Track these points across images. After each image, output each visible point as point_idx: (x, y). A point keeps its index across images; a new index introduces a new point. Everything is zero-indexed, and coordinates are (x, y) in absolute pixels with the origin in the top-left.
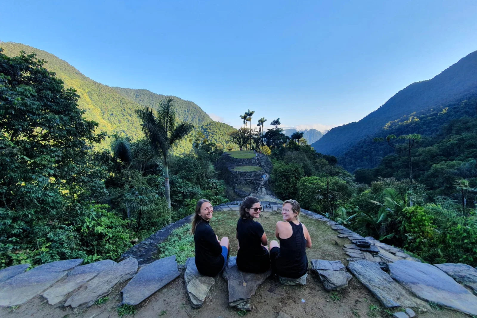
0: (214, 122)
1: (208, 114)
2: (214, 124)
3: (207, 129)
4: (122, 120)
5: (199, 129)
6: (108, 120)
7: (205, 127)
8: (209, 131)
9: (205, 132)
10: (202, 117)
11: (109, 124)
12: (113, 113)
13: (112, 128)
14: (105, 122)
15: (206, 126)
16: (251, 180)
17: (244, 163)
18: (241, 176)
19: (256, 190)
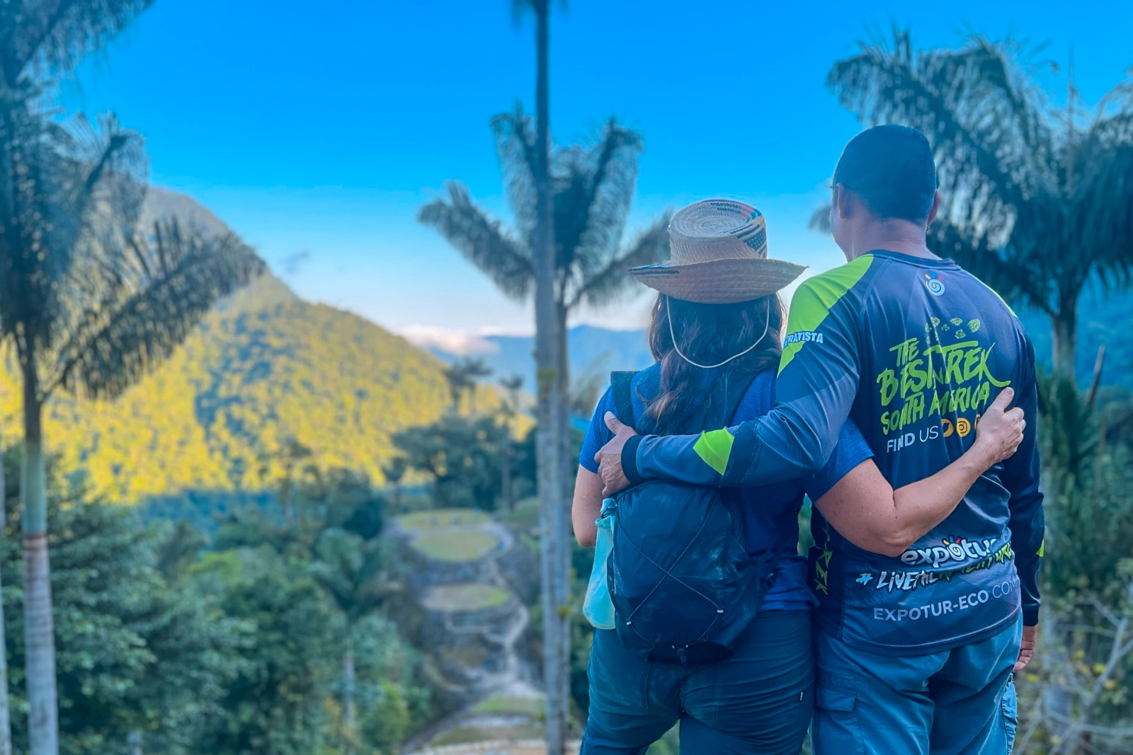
2: (297, 311)
3: (263, 333)
5: (226, 334)
9: (257, 349)
15: (261, 317)
16: (480, 635)
17: (458, 574)
18: (455, 624)
19: (492, 667)
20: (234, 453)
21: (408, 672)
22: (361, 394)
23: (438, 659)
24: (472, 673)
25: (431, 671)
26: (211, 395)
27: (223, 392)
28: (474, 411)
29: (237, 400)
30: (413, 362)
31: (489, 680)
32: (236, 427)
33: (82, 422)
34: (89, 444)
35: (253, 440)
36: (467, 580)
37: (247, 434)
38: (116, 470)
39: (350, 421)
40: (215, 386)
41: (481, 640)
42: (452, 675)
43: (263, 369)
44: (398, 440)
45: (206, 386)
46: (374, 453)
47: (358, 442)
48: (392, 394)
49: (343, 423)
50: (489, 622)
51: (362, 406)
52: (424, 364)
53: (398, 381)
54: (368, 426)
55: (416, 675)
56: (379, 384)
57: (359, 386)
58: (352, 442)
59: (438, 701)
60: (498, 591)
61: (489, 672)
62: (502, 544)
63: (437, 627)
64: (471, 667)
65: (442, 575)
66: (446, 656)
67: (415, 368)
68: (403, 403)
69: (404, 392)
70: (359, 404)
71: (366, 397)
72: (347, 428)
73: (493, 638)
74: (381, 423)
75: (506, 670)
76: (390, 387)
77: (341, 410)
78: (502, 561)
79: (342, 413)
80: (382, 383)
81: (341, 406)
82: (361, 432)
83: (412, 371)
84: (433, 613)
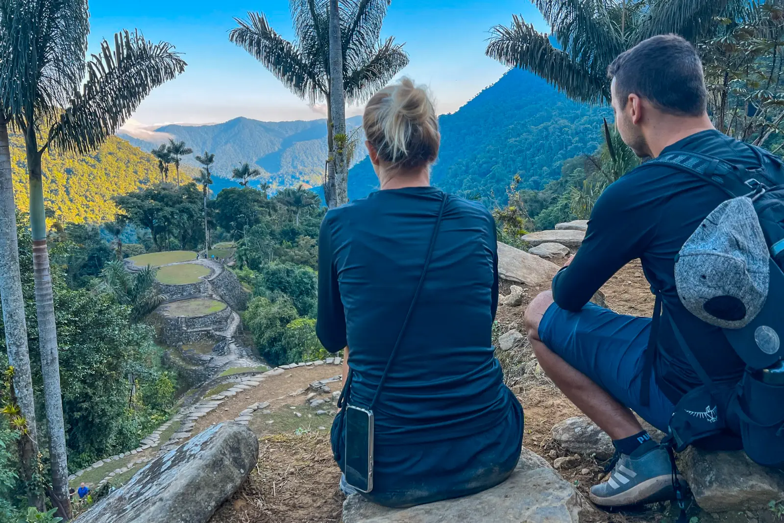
16: (208, 332)
17: (185, 293)
18: (188, 326)
19: (221, 351)
21: (157, 361)
22: (69, 171)
23: (178, 350)
24: (207, 357)
25: (173, 357)
31: (220, 361)
36: (191, 297)
39: (62, 191)
41: (209, 336)
42: (191, 360)
44: (121, 202)
46: (83, 216)
47: (69, 209)
48: (95, 171)
49: (56, 195)
50: (214, 323)
51: (70, 182)
52: (119, 148)
53: (99, 161)
54: (76, 196)
55: (163, 363)
56: (84, 163)
57: (67, 166)
58: (65, 208)
59: (184, 377)
60: (215, 303)
61: (218, 355)
62: (213, 271)
63: (174, 329)
64: (204, 353)
65: (173, 295)
66: (185, 348)
67: (112, 151)
68: (104, 178)
69: (106, 169)
70: (68, 179)
71: (75, 174)
72: (59, 198)
73: (218, 333)
74: (88, 194)
75: (230, 353)
76: (93, 166)
77: (54, 185)
78: (214, 283)
79: (54, 186)
80: (87, 163)
81: (53, 181)
82: (71, 201)
83: (110, 154)
84: (171, 320)
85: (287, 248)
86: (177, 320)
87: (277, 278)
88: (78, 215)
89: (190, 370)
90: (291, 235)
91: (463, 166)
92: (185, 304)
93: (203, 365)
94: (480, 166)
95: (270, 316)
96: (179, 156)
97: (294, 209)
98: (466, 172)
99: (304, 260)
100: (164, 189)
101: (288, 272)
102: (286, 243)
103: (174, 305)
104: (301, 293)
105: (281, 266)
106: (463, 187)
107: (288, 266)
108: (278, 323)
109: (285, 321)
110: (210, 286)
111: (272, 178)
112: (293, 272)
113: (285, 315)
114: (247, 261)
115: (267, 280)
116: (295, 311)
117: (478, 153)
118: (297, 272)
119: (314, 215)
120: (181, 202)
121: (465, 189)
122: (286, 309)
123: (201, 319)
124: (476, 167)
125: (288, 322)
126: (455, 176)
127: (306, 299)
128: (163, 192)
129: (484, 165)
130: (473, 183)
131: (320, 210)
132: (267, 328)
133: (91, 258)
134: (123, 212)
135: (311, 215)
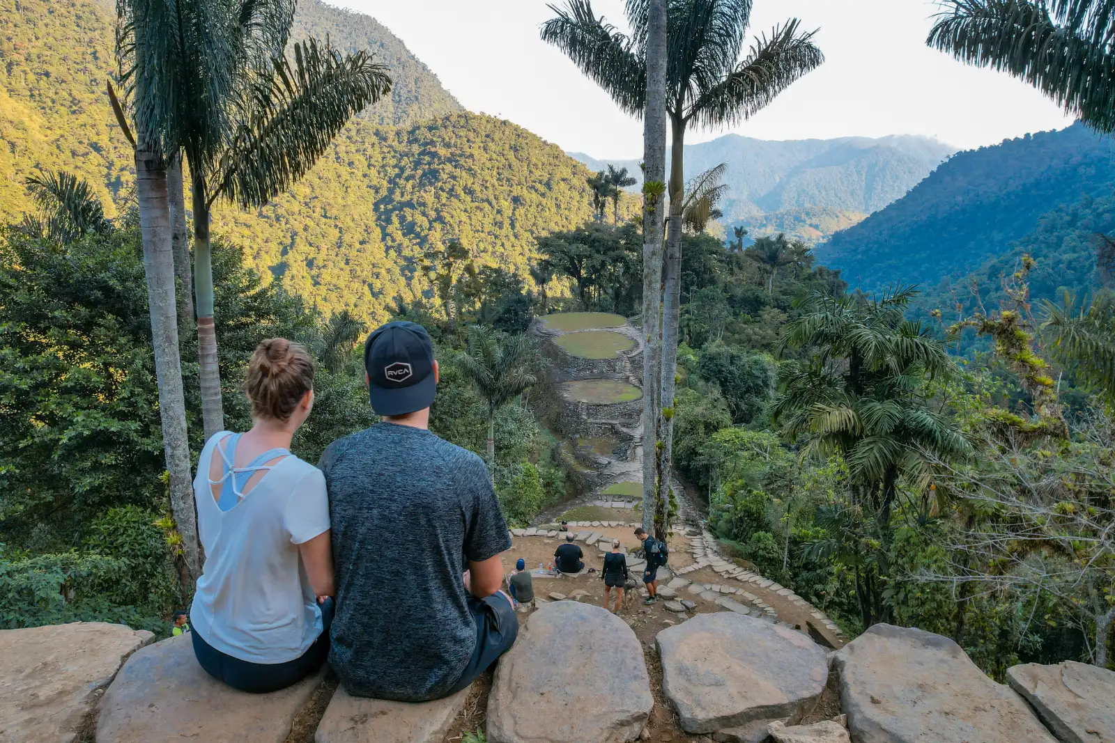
0: (466, 116)
1: (434, 72)
2: (462, 122)
3: (432, 143)
4: (88, 97)
5: (400, 143)
6: (32, 96)
7: (423, 134)
8: (443, 152)
9: (427, 158)
10: (412, 86)
11: (34, 117)
12: (50, 69)
13: (49, 132)
14: (20, 106)
15: (430, 129)
16: (613, 426)
17: (595, 371)
18: (589, 415)
19: (622, 455)
20: (407, 253)
21: (547, 454)
22: (516, 200)
23: (573, 444)
24: (604, 460)
25: (566, 454)
26: (388, 200)
27: (397, 197)
28: (618, 218)
29: (410, 204)
30: (566, 172)
31: (618, 467)
32: (409, 229)
33: (283, 221)
34: (289, 241)
35: (423, 241)
36: (602, 376)
37: (418, 235)
38: (310, 264)
39: (507, 223)
40: (391, 191)
41: (613, 431)
42: (583, 459)
43: (432, 176)
44: (544, 244)
45: (384, 192)
46: (527, 256)
47: (513, 246)
48: (544, 201)
49: (501, 228)
50: (623, 415)
51: (517, 213)
52: (574, 174)
53: (550, 189)
54: (522, 231)
55: (553, 458)
56: (533, 191)
57: (515, 194)
58: (508, 245)
59: (572, 481)
60: (630, 389)
61: (618, 459)
62: (637, 345)
63: (572, 417)
64: (602, 455)
65: (580, 371)
66: (581, 443)
67: (566, 177)
68: (554, 210)
69: (556, 199)
70: (514, 210)
71: (522, 204)
72: (504, 232)
73: (625, 430)
74: (534, 228)
75: (633, 459)
76: (543, 195)
77: (499, 216)
78: (633, 361)
79: (499, 218)
80: (536, 191)
81: (499, 212)
82: (516, 236)
83: (563, 180)
84: (570, 404)
85: (745, 323)
86: (576, 405)
87: (717, 365)
88: (521, 254)
89: (582, 474)
90: (754, 305)
91: (1067, 215)
92: (593, 385)
93: (598, 468)
94: (1099, 215)
95: (691, 418)
96: (619, 188)
97: (768, 267)
98: (1072, 224)
99: (764, 342)
100: (597, 230)
101: (732, 358)
102: (744, 316)
103: (578, 385)
104: (748, 390)
105: (724, 349)
106: (1063, 247)
107: (734, 350)
108: (701, 429)
109: (712, 428)
110: (628, 365)
111: (766, 218)
112: (740, 359)
113: (712, 420)
114: (689, 334)
115: (703, 367)
116: (728, 415)
117: (1098, 195)
118: (745, 359)
119: (802, 277)
120: (617, 249)
121: (1065, 252)
122: (714, 411)
123: (606, 408)
124: (1091, 217)
125: (716, 429)
126: (1051, 229)
127: (754, 399)
128: (596, 234)
129: (1107, 216)
130: (1082, 242)
131: (811, 271)
132: (685, 433)
133: (508, 311)
134: (545, 257)
135: (797, 276)
